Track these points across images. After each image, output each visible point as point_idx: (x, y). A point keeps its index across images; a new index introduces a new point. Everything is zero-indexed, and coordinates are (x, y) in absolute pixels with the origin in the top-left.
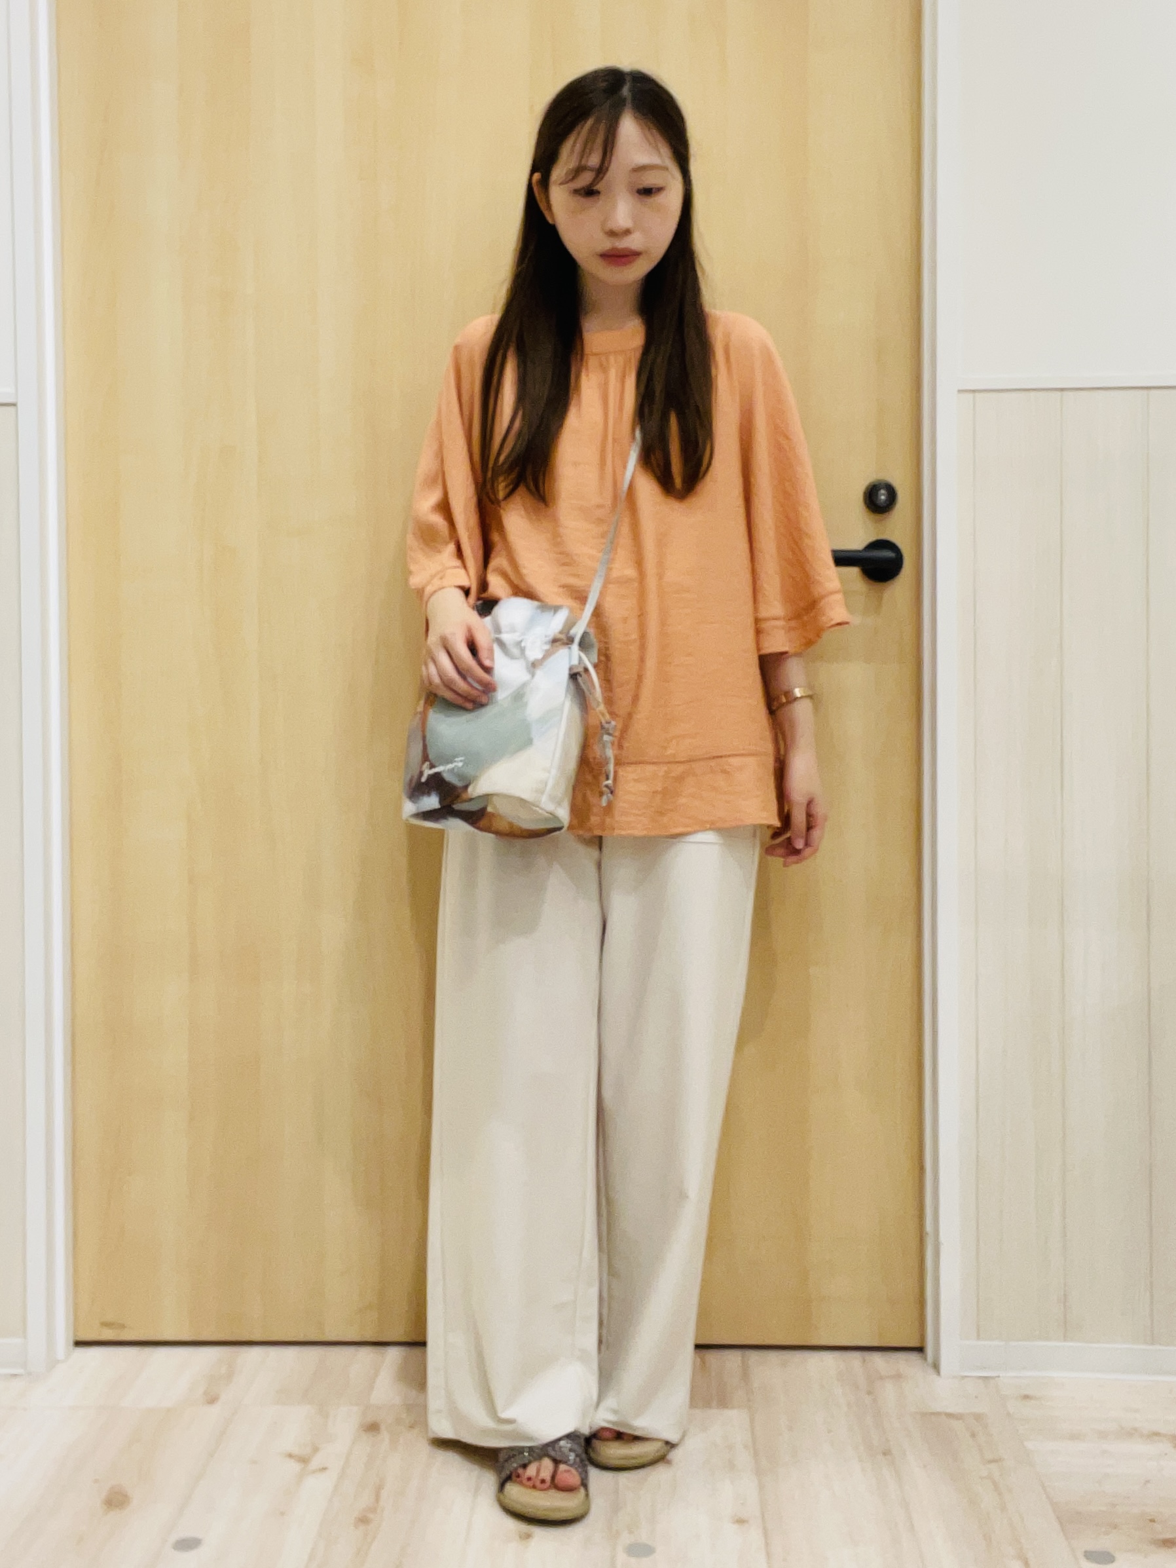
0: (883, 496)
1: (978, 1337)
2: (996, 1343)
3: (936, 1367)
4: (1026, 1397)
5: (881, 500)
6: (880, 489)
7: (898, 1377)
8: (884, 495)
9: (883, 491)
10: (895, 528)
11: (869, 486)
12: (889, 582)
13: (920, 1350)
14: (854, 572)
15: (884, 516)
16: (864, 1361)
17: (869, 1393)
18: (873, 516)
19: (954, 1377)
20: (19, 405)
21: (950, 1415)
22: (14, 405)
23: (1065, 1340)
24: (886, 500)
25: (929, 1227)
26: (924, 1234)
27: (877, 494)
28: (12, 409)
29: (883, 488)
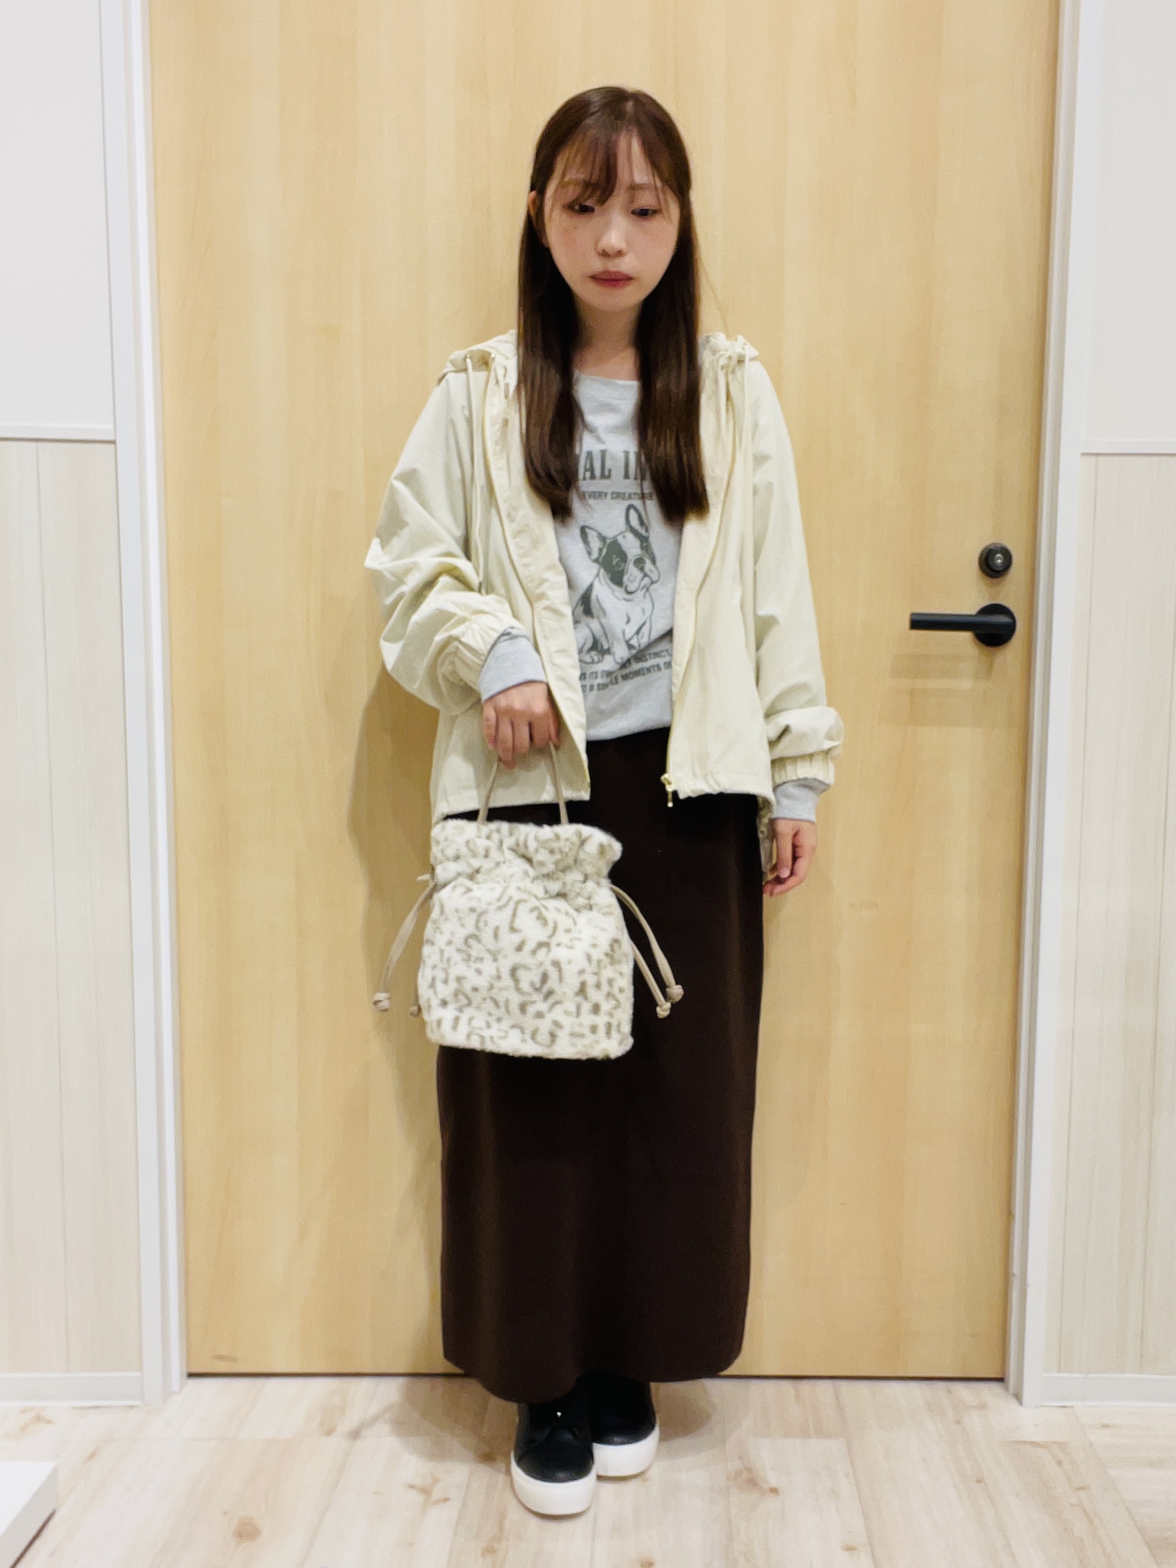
0: (999, 560)
1: (1060, 1371)
2: (1077, 1375)
3: (1018, 1397)
4: (1105, 1426)
5: (996, 565)
6: (994, 555)
7: (982, 1406)
8: (997, 559)
9: (999, 555)
10: (1009, 594)
11: (986, 548)
12: (1001, 647)
13: (1001, 1380)
14: (966, 637)
15: (1000, 579)
16: (950, 1392)
17: (958, 1423)
18: (989, 578)
19: (1035, 1407)
20: (118, 442)
21: (1034, 1444)
22: (113, 442)
23: (1141, 1373)
24: (1001, 563)
25: (1016, 1268)
26: (1010, 1275)
27: (994, 558)
28: (112, 446)
29: (998, 553)
